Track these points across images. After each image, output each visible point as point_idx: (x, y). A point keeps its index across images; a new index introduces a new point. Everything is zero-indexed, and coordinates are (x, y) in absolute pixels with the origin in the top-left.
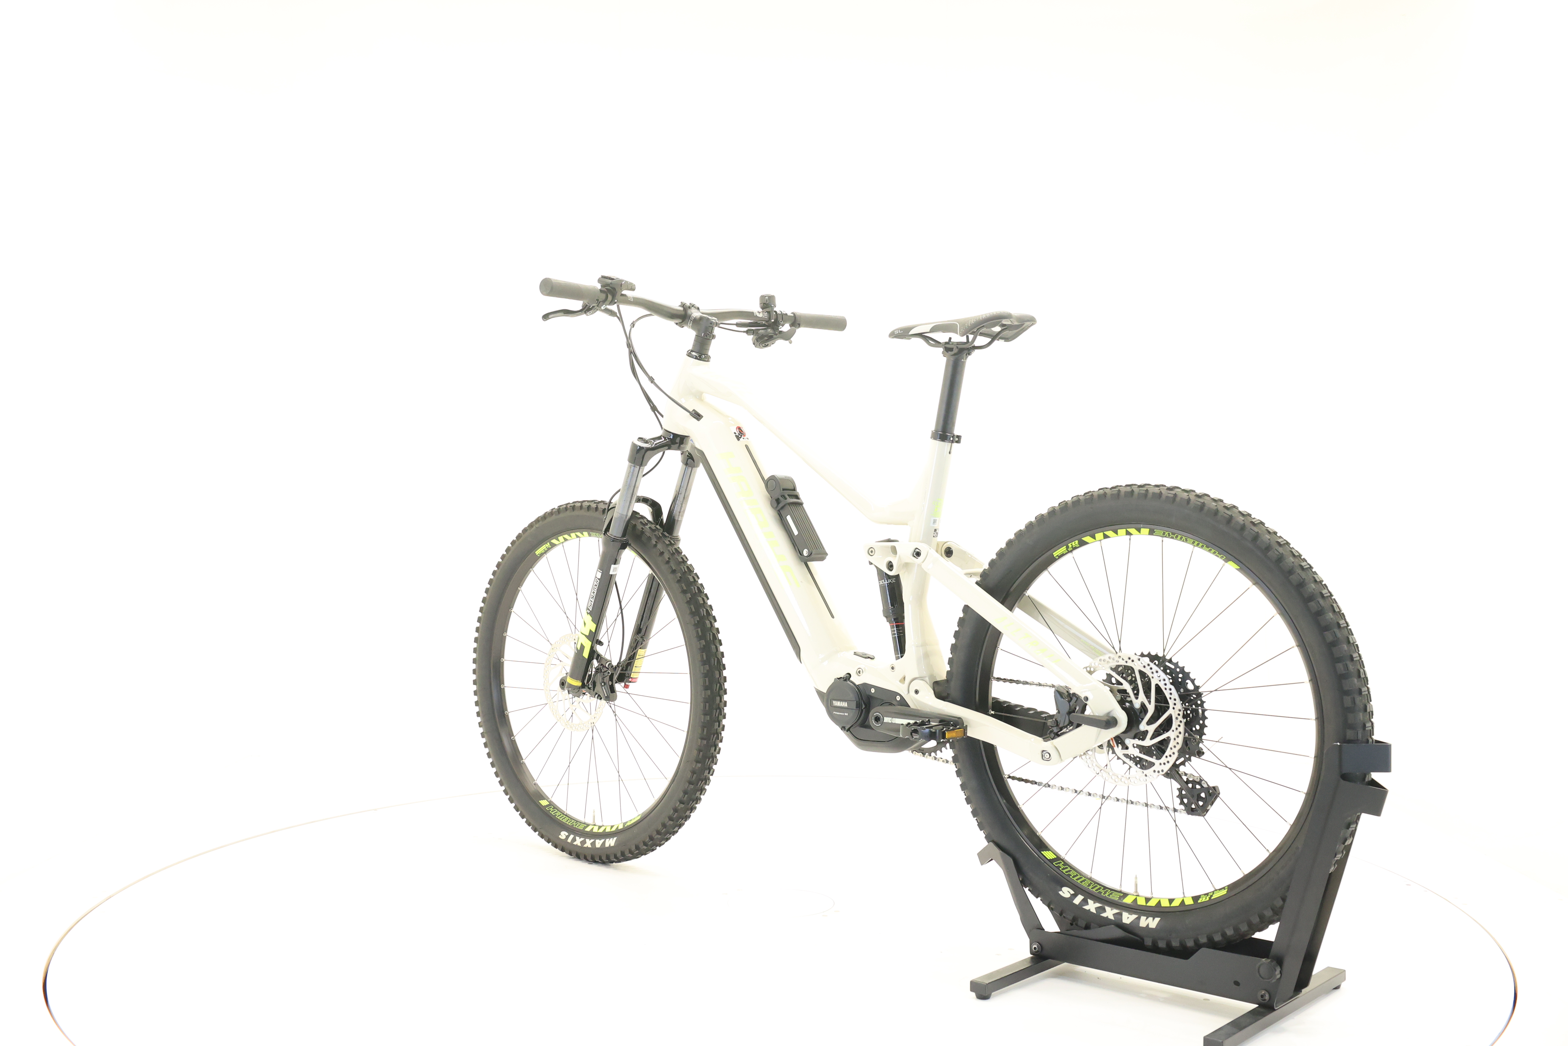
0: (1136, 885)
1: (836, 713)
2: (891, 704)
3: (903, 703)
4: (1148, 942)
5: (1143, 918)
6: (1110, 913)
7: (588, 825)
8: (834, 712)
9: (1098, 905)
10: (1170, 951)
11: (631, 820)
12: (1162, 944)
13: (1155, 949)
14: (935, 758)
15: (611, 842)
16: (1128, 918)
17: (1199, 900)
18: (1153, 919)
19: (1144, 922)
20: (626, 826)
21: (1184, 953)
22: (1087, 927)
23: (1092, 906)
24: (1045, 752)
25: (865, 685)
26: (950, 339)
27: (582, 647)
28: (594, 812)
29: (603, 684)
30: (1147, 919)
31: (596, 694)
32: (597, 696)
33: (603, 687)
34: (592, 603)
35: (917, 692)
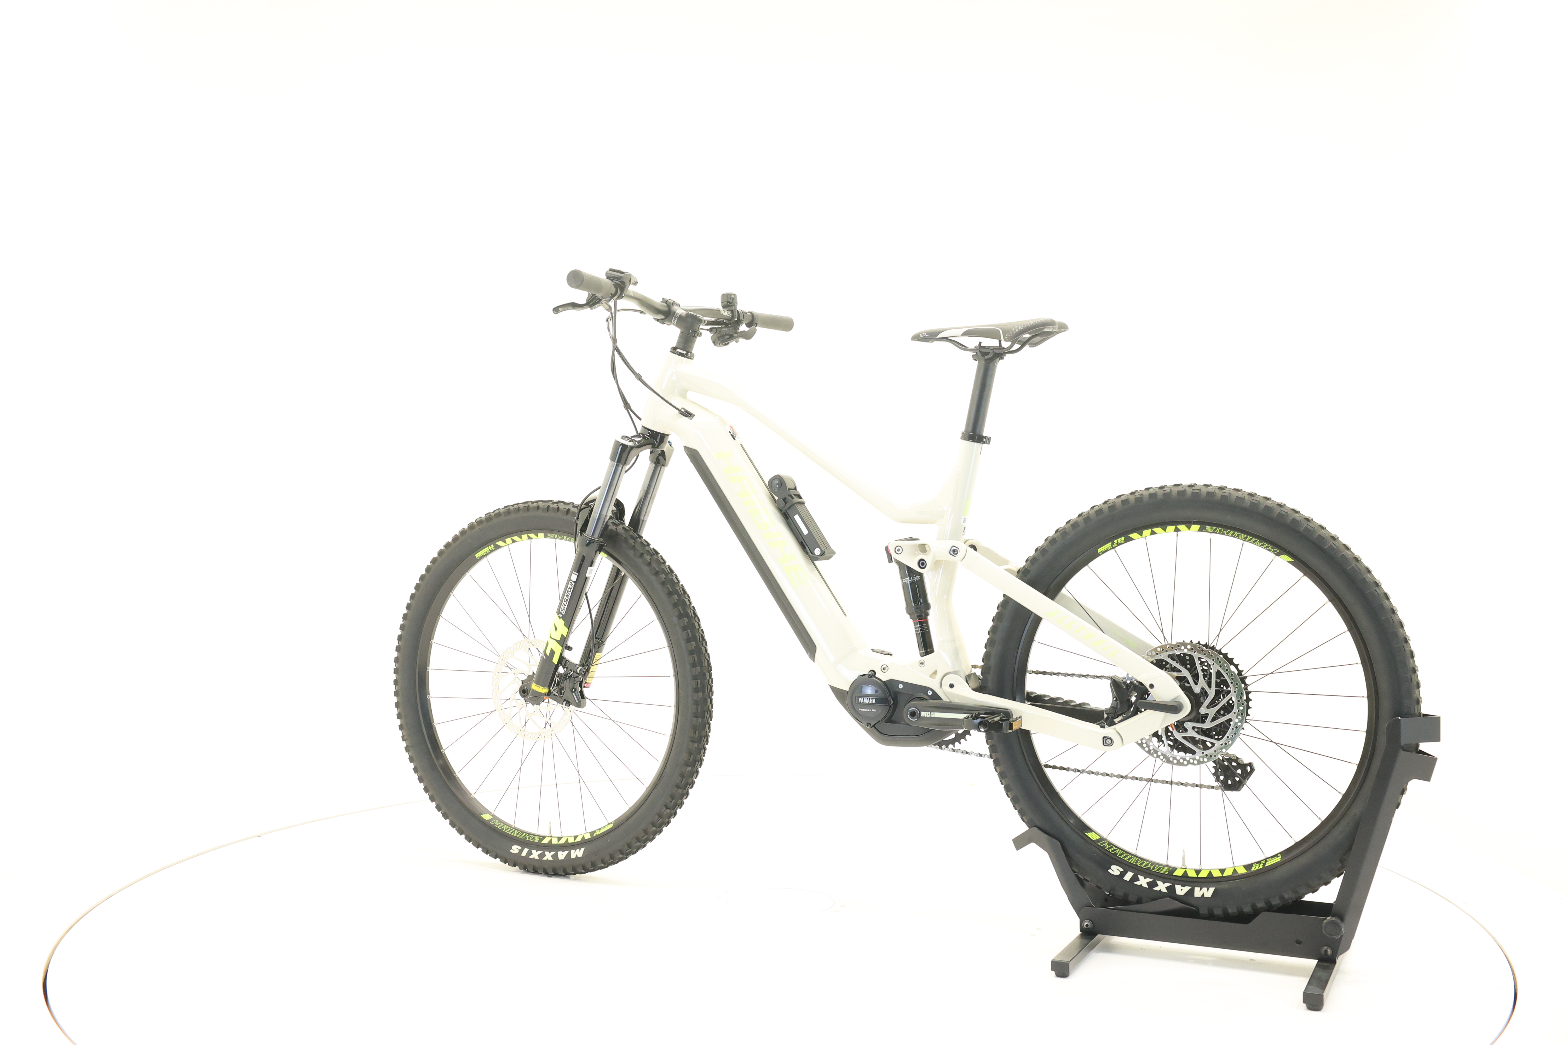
0: (1184, 859)
1: (862, 710)
2: (922, 699)
3: (935, 696)
4: (1203, 911)
5: (1197, 889)
6: (1162, 887)
7: (544, 837)
8: (860, 709)
9: (1149, 880)
10: (1227, 918)
11: (600, 829)
12: (1218, 912)
13: (1211, 917)
14: (954, 750)
15: (578, 853)
16: (1182, 890)
17: (1252, 868)
18: (1208, 890)
19: (1198, 892)
20: (594, 835)
21: (1244, 918)
22: (1139, 901)
23: (1143, 881)
24: (1106, 738)
25: (891, 681)
26: (980, 343)
27: (553, 652)
29: (573, 690)
30: (1201, 890)
31: (565, 700)
32: (565, 702)
33: (574, 694)
34: (566, 607)
35: (952, 686)
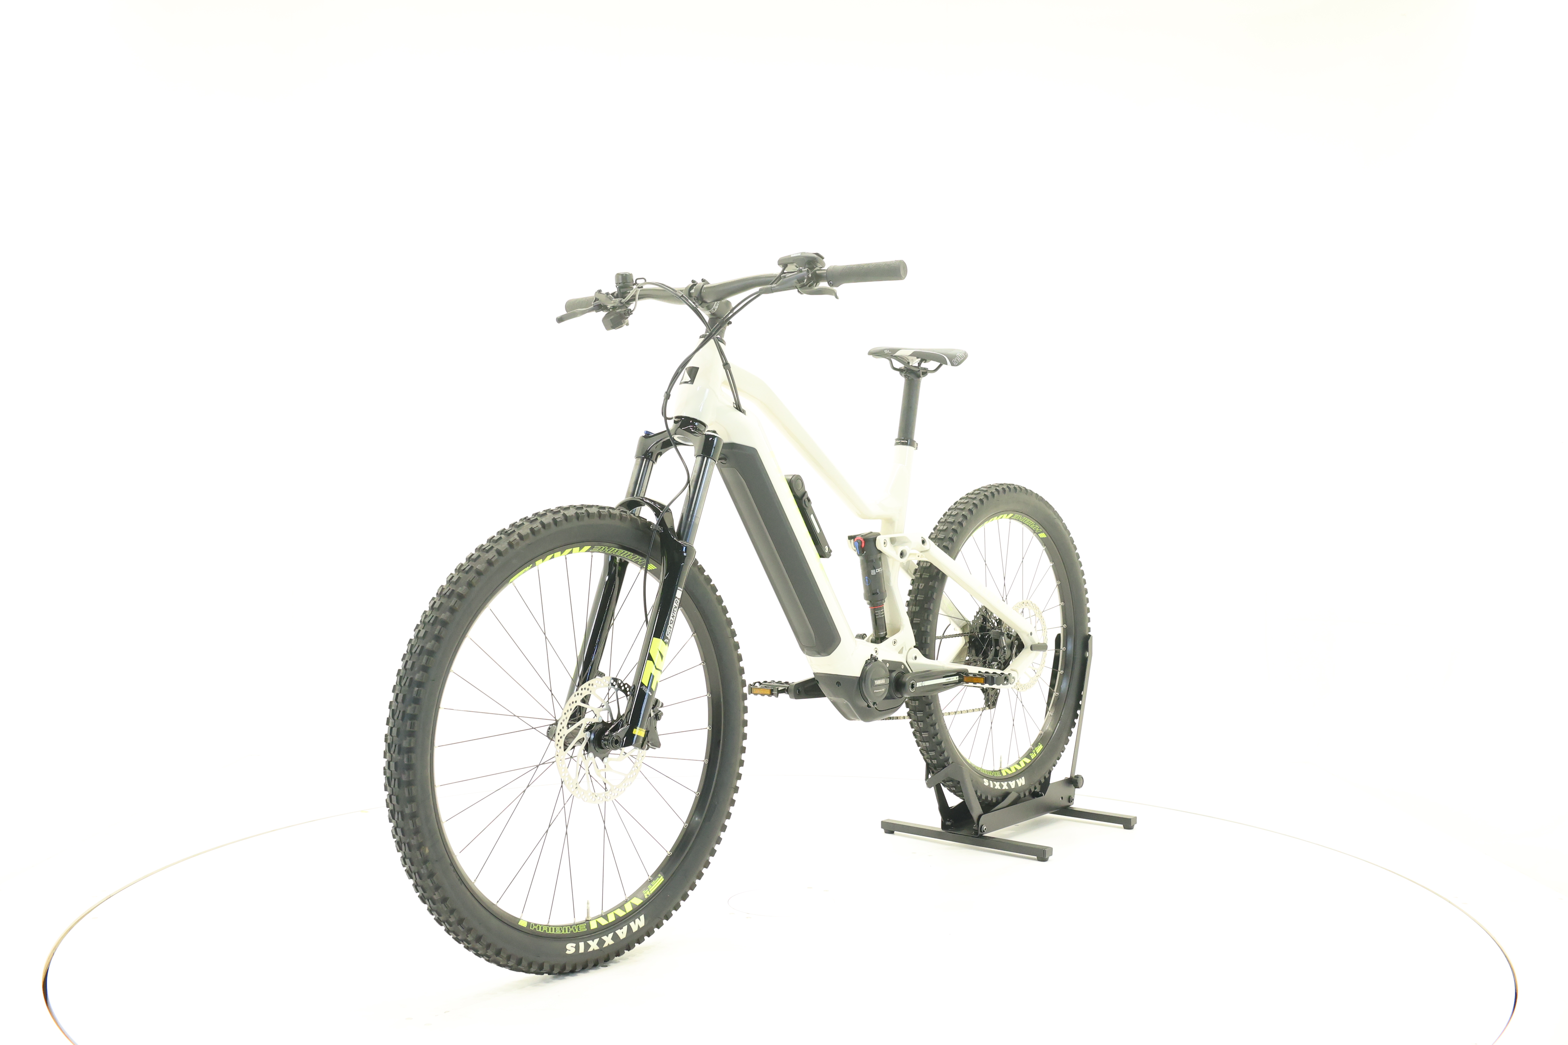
18: (1021, 780)
28: (588, 903)
